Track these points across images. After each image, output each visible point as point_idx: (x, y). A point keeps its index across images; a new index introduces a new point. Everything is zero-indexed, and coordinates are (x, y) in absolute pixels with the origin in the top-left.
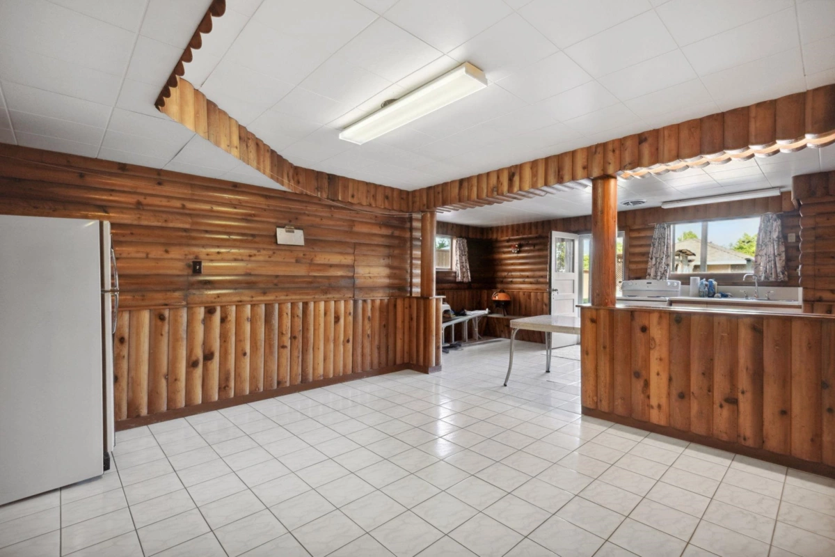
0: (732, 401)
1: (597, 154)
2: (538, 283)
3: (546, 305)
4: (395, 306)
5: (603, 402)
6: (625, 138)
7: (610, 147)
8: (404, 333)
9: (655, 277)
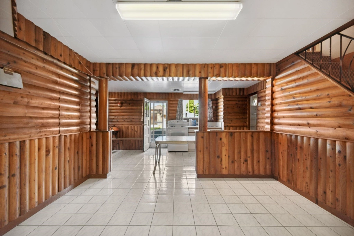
0: (246, 161)
1: (205, 68)
2: (131, 121)
3: (136, 132)
4: (82, 138)
5: (206, 171)
6: (216, 64)
7: (210, 66)
8: (87, 155)
9: (179, 119)
